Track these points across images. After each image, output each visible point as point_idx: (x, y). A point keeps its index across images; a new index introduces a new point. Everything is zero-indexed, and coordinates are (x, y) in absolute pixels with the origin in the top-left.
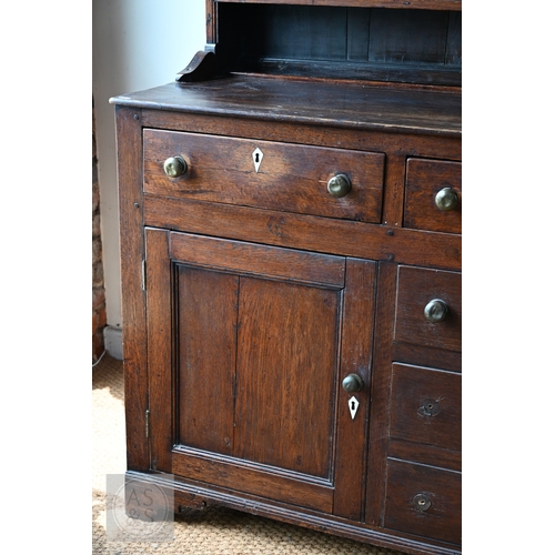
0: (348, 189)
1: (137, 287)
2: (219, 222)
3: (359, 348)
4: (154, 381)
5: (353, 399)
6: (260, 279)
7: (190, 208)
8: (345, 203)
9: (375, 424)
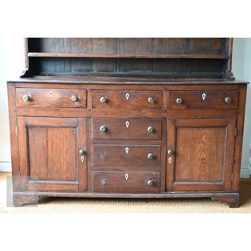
0: (77, 100)
1: (15, 135)
2: (41, 113)
3: (83, 142)
4: (21, 162)
5: (82, 157)
6: (53, 127)
7: (32, 109)
8: (77, 103)
9: (89, 162)
